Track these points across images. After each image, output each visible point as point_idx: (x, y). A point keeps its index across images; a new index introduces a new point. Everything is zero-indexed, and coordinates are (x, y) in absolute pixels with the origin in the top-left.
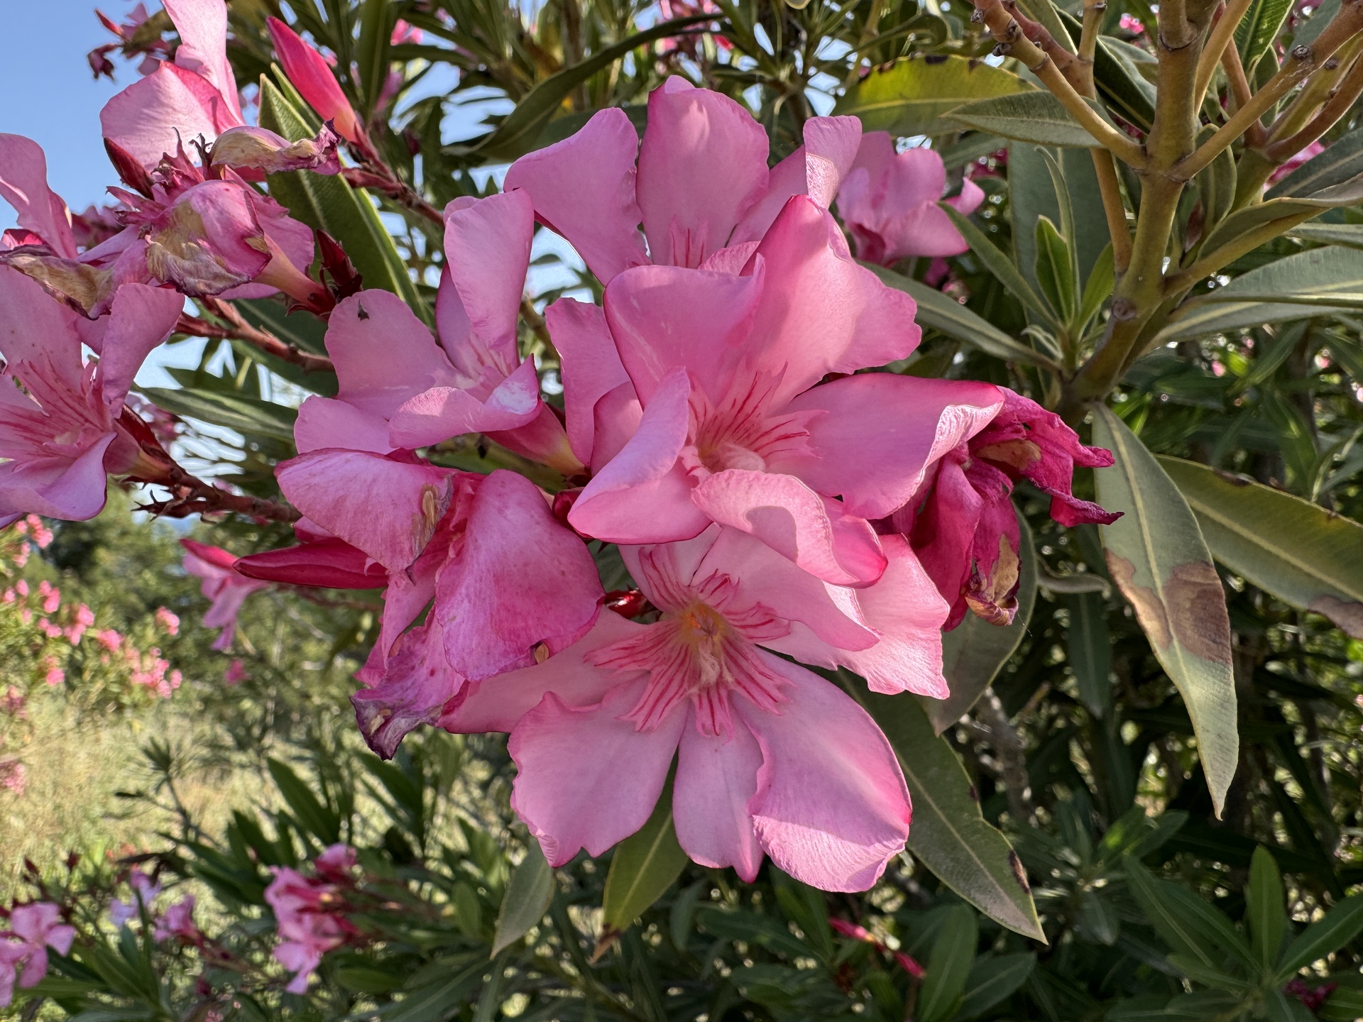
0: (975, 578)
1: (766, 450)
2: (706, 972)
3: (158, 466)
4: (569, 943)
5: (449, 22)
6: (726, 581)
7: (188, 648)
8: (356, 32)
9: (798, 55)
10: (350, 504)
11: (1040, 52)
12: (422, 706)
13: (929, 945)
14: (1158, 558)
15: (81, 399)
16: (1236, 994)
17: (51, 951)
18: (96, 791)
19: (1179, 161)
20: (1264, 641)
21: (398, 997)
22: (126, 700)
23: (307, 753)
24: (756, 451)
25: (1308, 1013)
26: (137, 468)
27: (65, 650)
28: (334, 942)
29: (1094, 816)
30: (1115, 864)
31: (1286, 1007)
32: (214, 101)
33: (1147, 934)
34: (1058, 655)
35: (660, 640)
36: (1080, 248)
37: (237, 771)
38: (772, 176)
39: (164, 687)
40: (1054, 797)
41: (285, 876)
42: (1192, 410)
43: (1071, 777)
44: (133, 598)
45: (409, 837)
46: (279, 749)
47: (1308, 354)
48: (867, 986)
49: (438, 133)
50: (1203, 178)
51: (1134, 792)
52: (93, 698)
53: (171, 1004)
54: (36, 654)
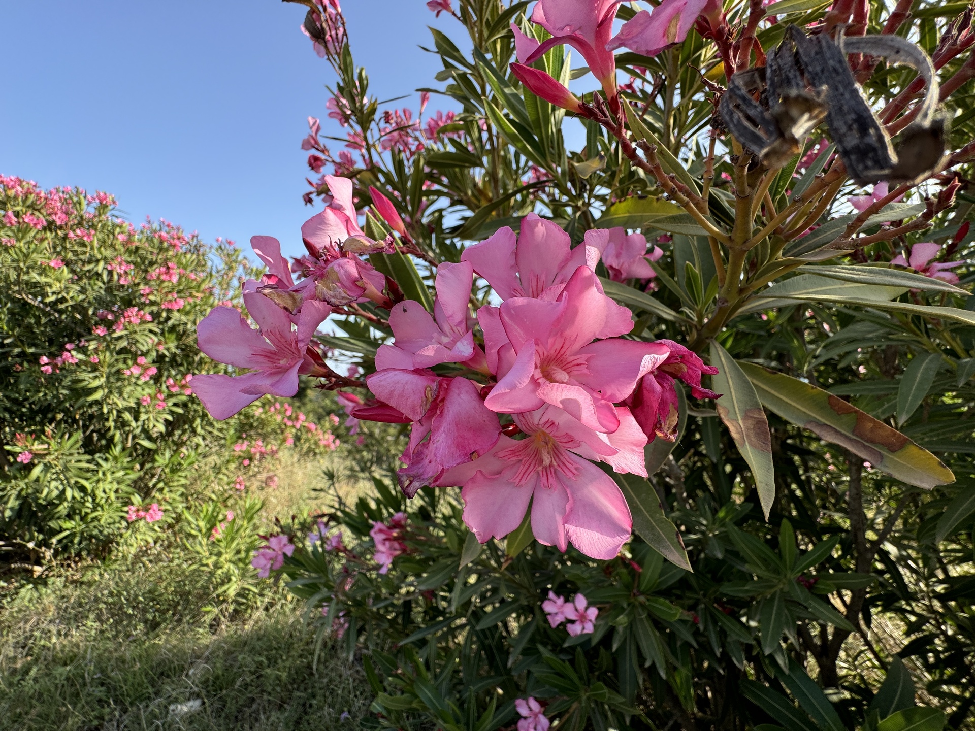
0: (659, 422)
1: (568, 370)
2: (551, 567)
3: (323, 370)
4: (494, 554)
5: (445, 180)
6: (553, 424)
7: (342, 431)
8: (409, 184)
9: (586, 195)
10: (396, 393)
11: (686, 199)
12: (426, 476)
13: (644, 558)
14: (739, 407)
15: (291, 345)
16: (776, 581)
17: (285, 554)
18: (305, 488)
19: (745, 242)
20: (786, 431)
21: (425, 575)
22: (317, 451)
23: (389, 474)
24: (564, 370)
25: (807, 590)
26: (314, 372)
27: (294, 431)
28: (398, 553)
29: (713, 503)
30: (722, 523)
31: (797, 587)
32: (347, 221)
33: (736, 554)
34: (698, 436)
35: (526, 446)
36: (704, 274)
37: (361, 481)
38: (572, 253)
39: (332, 446)
40: (697, 495)
41: (378, 525)
42: (753, 335)
43: (705, 488)
44: (321, 410)
45: (429, 508)
46: (377, 473)
47: (801, 312)
48: (618, 574)
49: (441, 224)
50: (756, 248)
51: (731, 493)
52: (305, 450)
53: (333, 576)
54: (282, 432)
